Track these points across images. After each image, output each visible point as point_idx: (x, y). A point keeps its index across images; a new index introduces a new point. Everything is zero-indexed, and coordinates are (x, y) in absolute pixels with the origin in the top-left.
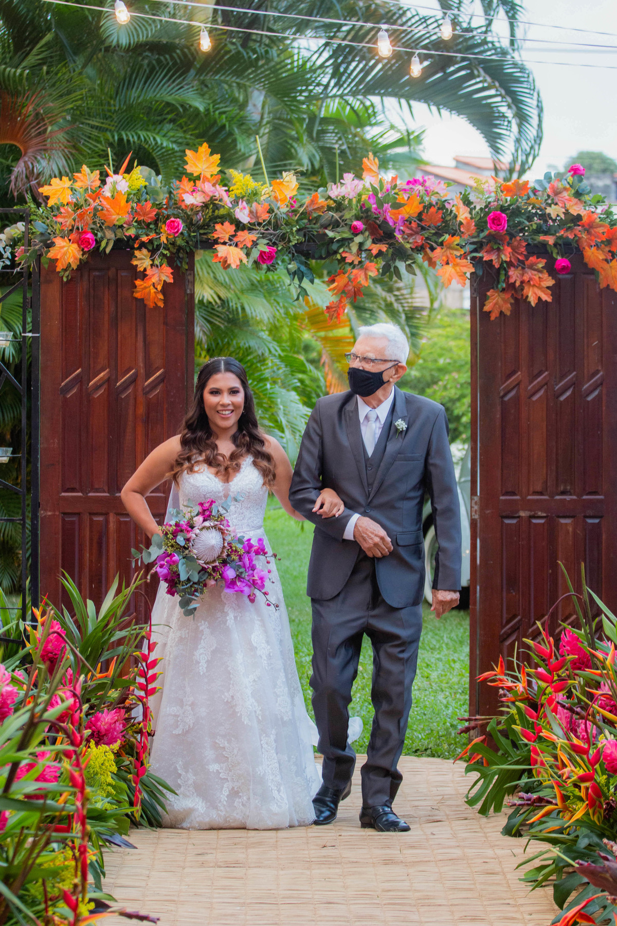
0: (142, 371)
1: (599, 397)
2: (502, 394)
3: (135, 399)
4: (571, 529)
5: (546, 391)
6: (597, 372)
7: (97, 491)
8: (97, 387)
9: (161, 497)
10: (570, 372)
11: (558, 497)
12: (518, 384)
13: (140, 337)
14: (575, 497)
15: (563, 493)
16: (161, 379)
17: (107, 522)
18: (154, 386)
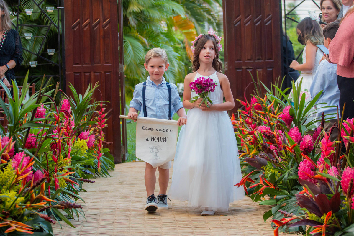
0: (102, 19)
1: (271, 23)
2: (235, 23)
3: (100, 30)
4: (261, 73)
5: (251, 22)
6: (269, 15)
7: (86, 64)
8: (85, 26)
9: (110, 66)
10: (259, 15)
11: (256, 61)
12: (240, 20)
13: (101, 7)
14: (263, 61)
15: (258, 59)
16: (109, 22)
17: (90, 75)
18: (106, 25)
